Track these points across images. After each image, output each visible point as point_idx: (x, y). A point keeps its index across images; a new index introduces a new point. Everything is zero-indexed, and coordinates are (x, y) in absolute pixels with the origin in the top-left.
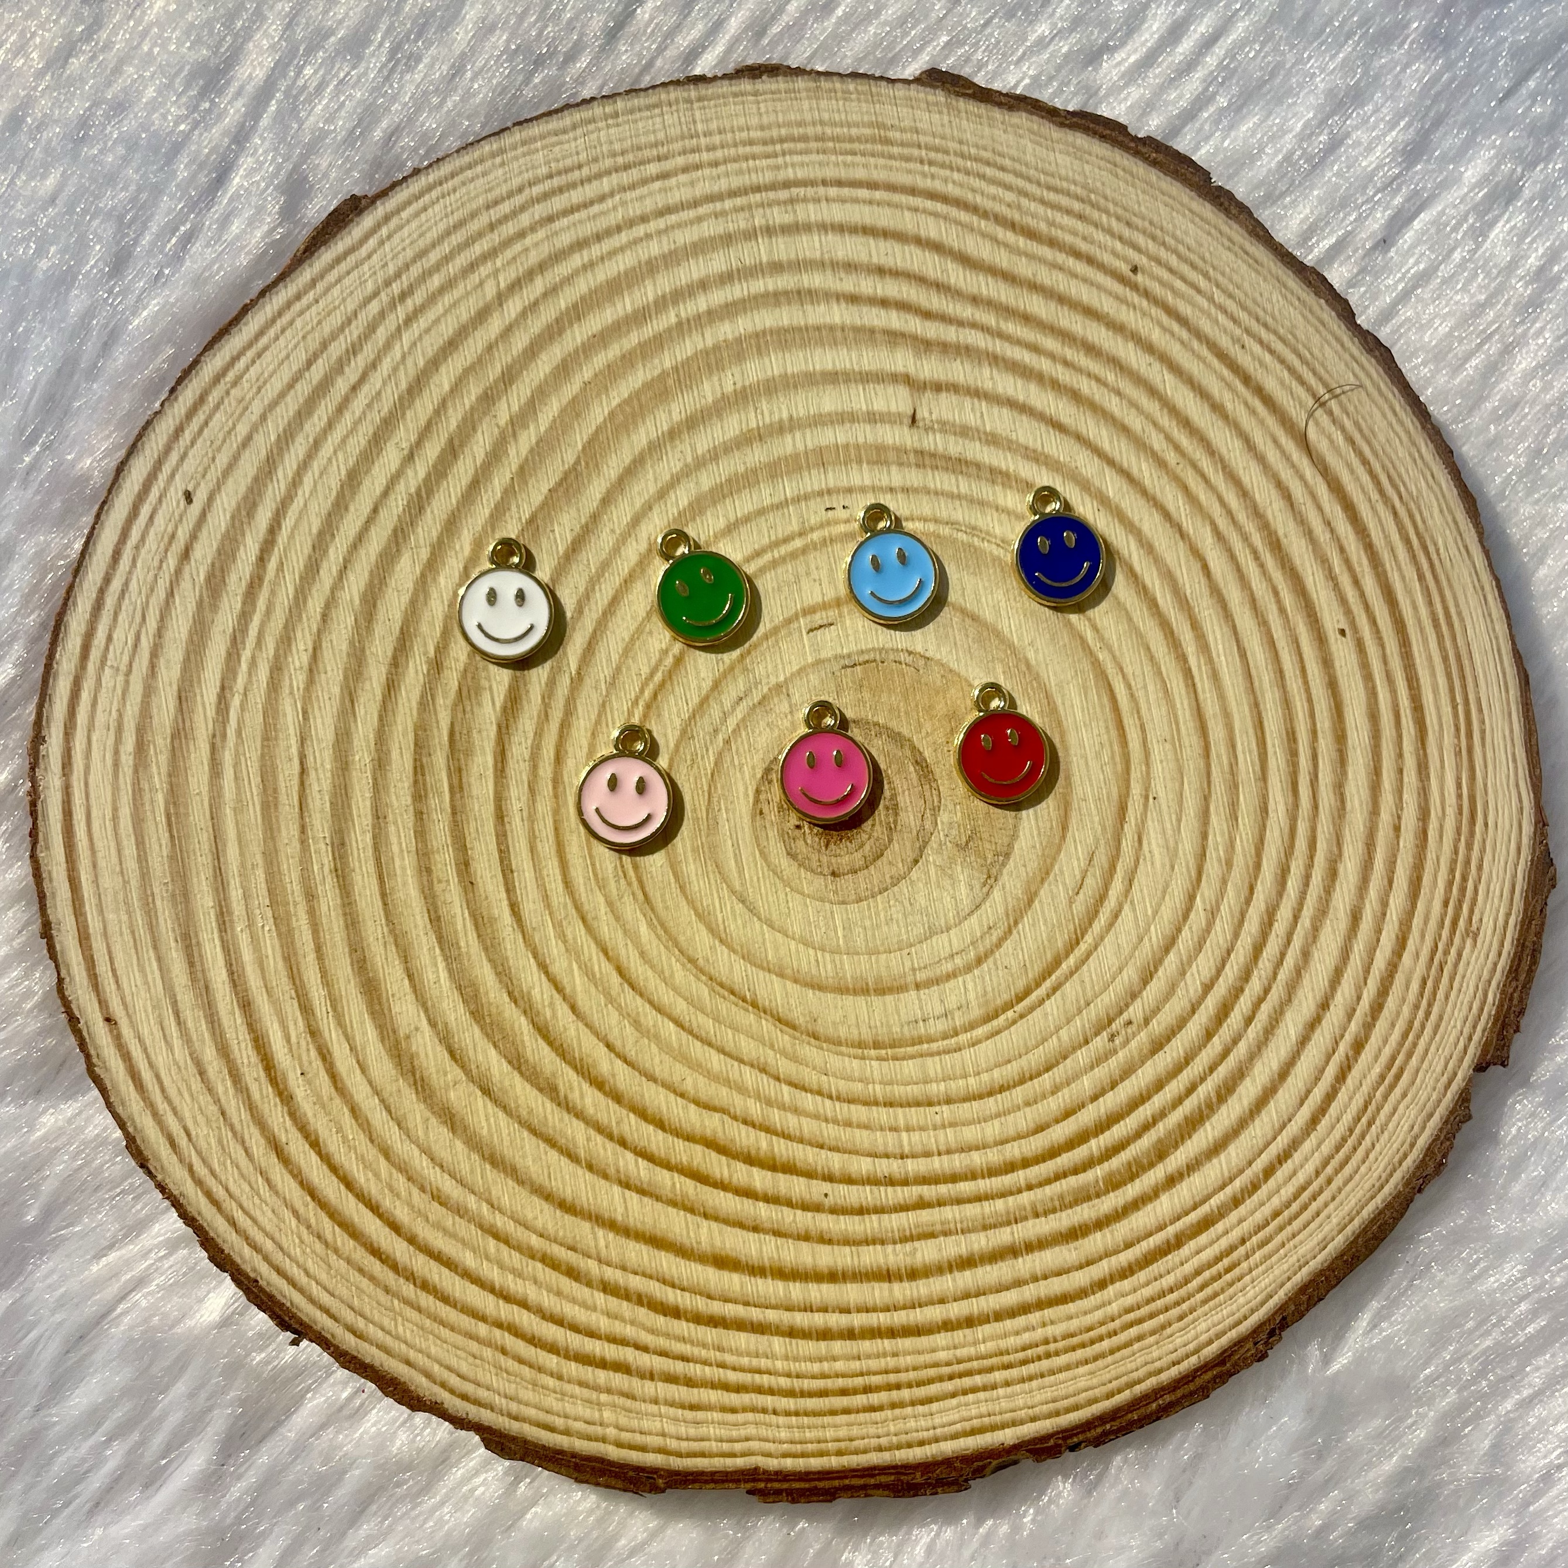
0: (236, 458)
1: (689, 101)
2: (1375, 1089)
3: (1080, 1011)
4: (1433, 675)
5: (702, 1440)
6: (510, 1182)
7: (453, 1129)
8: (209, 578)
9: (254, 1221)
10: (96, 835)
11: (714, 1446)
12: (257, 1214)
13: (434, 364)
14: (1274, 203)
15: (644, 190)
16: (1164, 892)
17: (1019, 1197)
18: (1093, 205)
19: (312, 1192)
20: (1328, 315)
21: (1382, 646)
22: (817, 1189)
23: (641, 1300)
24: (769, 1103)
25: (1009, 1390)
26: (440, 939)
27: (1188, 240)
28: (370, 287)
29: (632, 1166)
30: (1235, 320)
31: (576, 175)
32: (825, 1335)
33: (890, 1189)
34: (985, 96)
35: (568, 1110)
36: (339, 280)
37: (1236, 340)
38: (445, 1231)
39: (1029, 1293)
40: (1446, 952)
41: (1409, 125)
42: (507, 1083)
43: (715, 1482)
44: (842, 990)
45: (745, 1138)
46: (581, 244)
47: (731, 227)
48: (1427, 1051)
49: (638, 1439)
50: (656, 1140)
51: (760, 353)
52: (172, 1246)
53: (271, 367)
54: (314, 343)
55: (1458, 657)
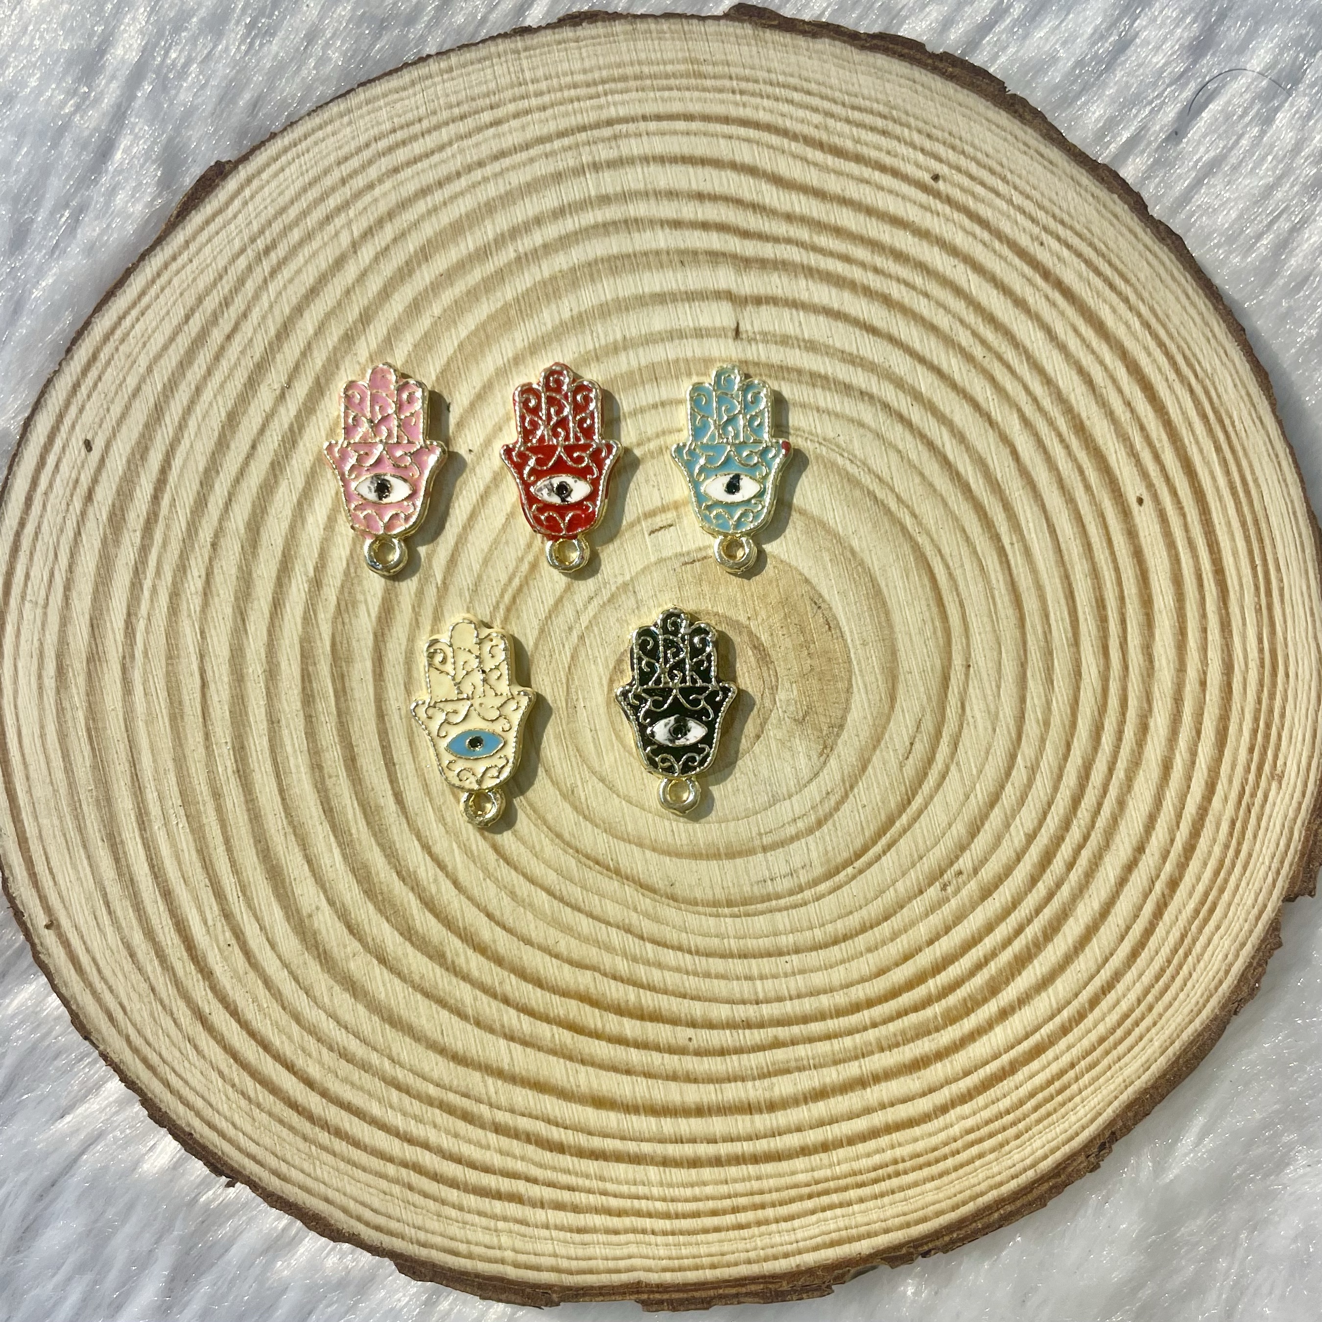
0: (127, 408)
1: (518, 52)
2: (1190, 923)
3: (913, 865)
4: (1233, 539)
5: (590, 1259)
6: (408, 1040)
7: (355, 995)
8: (112, 515)
9: (186, 1082)
10: (27, 751)
11: (601, 1264)
12: (188, 1076)
13: (299, 310)
14: (1070, 105)
15: (479, 137)
16: (987, 752)
17: (865, 1034)
18: (895, 121)
19: (235, 1055)
20: (1121, 209)
21: (1184, 516)
22: (682, 1034)
23: (529, 1138)
24: (635, 960)
25: (863, 1206)
26: (334, 828)
27: (985, 147)
28: (237, 244)
29: (515, 1022)
30: (1033, 220)
31: (417, 128)
32: (695, 1163)
33: (747, 1032)
34: (790, 26)
35: (456, 973)
36: (209, 240)
37: (1034, 238)
38: (353, 1084)
39: (878, 1119)
40: (1253, 795)
41: (1194, 21)
42: (400, 953)
43: (601, 1294)
44: (696, 856)
45: (615, 991)
46: (424, 192)
47: (561, 166)
48: (1237, 887)
49: (533, 1260)
50: (535, 997)
51: (593, 280)
52: (122, 1104)
53: (154, 324)
54: (190, 299)
55: (1256, 522)
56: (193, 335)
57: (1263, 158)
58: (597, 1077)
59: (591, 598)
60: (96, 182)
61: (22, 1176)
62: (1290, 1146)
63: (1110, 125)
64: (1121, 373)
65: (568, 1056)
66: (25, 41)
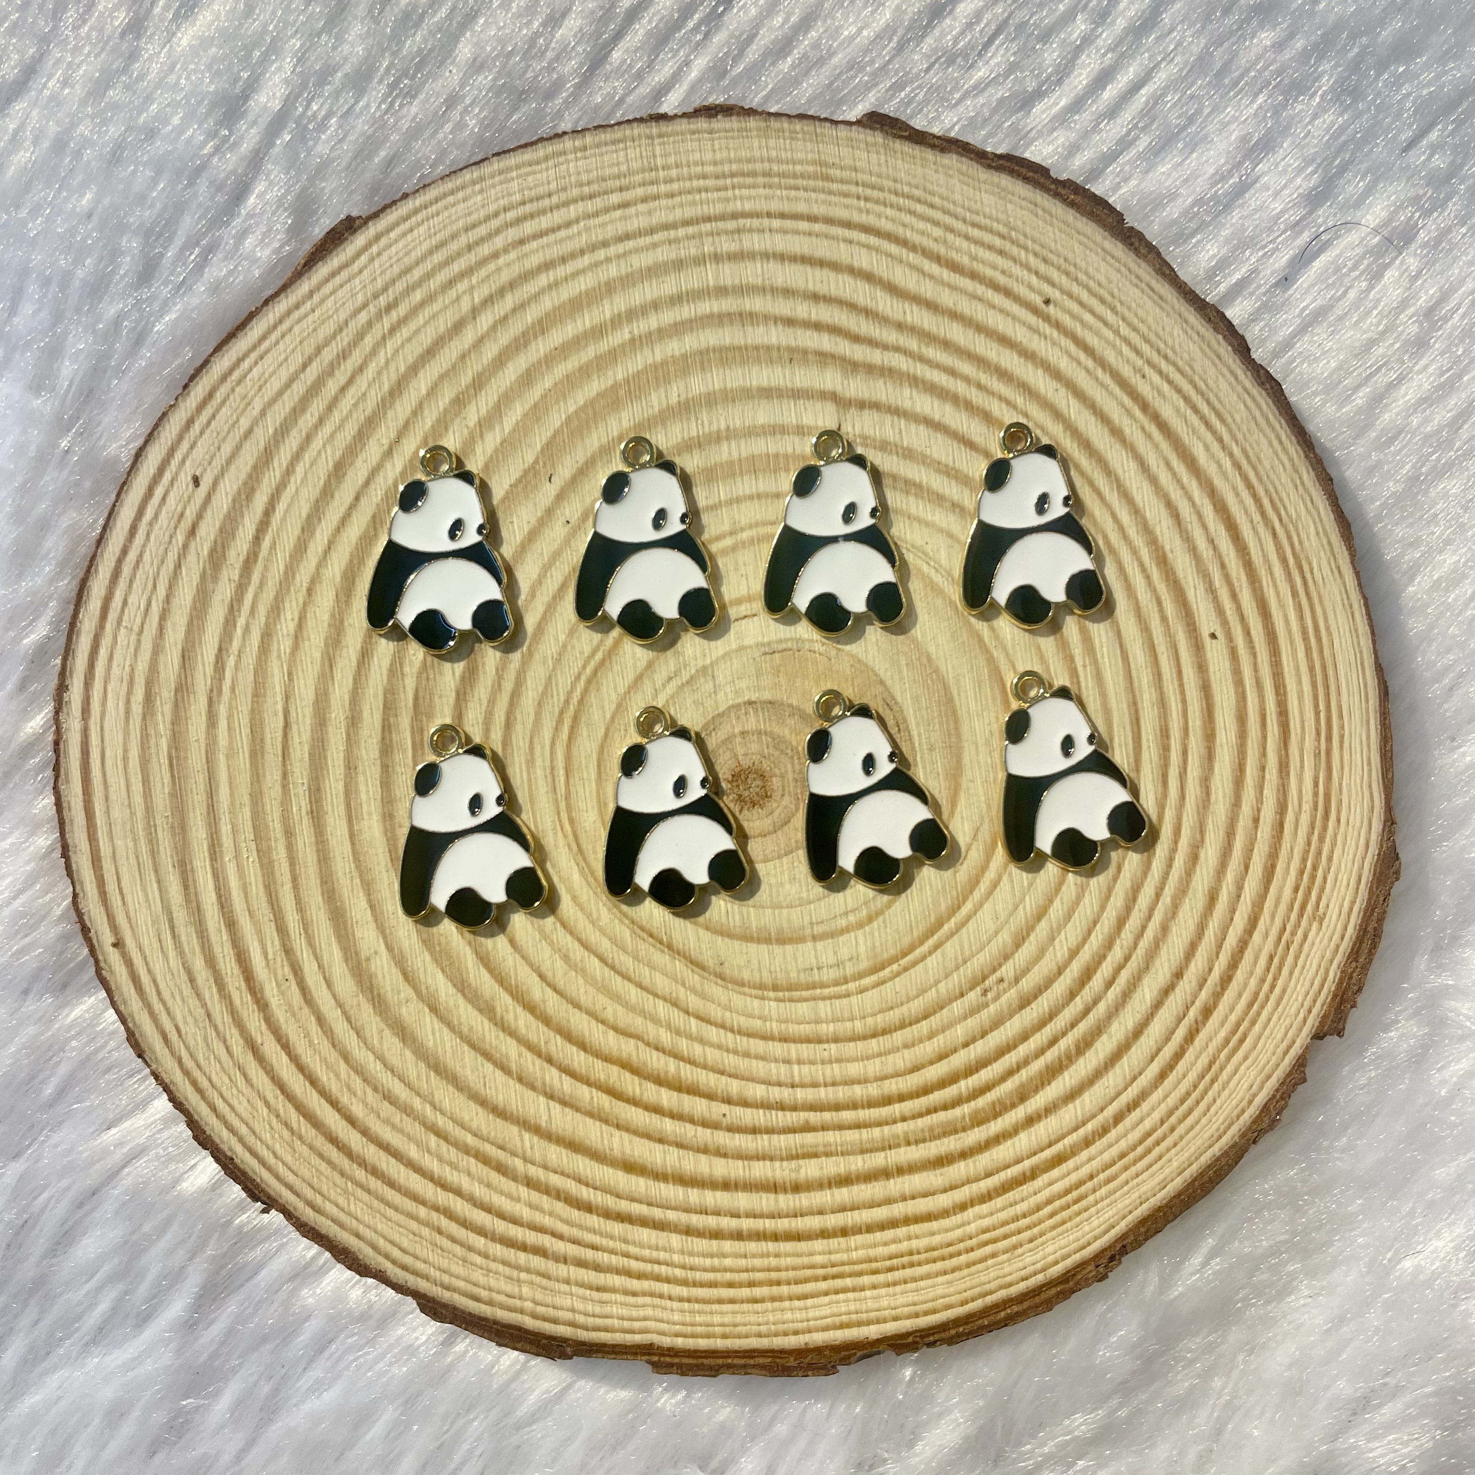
0: (238, 448)
1: (650, 137)
2: (1220, 1051)
3: (957, 968)
4: (1300, 682)
5: (606, 1317)
6: (451, 1088)
7: (404, 1040)
8: (213, 552)
9: (232, 1108)
10: (108, 773)
11: (616, 1323)
12: (235, 1103)
13: (414, 369)
14: (1185, 241)
15: (606, 218)
17: (894, 1127)
18: (1013, 242)
19: (281, 1086)
20: (1225, 350)
21: (1254, 655)
22: (718, 1110)
23: (558, 1195)
24: (678, 1033)
25: (875, 1292)
27: (1098, 276)
28: (360, 298)
29: (556, 1081)
30: (1138, 352)
31: (546, 202)
32: (716, 1235)
33: (780, 1113)
34: (919, 138)
35: (503, 1030)
36: (333, 292)
37: (1137, 370)
38: (394, 1127)
39: (898, 1210)
40: (1293, 934)
41: (1315, 172)
42: (452, 1004)
43: (614, 1352)
44: (747, 938)
45: (656, 1061)
46: (548, 266)
47: (683, 253)
48: (1269, 1020)
49: (551, 1312)
50: (578, 1059)
51: (703, 369)
52: (167, 1122)
53: (271, 369)
54: (309, 348)
55: (1324, 668)
56: (309, 383)
57: (1368, 313)
58: (630, 1142)
59: (670, 679)
60: (227, 224)
61: (64, 1183)
62: (1293, 1276)
63: (1223, 265)
64: (1208, 511)
65: (604, 1119)
66: (172, 79)
